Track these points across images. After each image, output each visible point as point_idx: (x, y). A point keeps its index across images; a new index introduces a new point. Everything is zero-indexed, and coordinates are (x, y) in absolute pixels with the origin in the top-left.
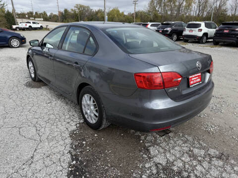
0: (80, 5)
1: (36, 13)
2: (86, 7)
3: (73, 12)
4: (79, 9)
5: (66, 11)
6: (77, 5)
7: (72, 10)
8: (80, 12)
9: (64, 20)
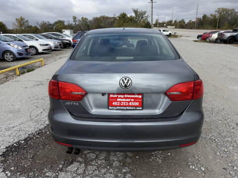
0: (223, 9)
1: (175, 21)
2: (229, 10)
3: (212, 18)
4: (220, 13)
5: (205, 16)
6: (219, 9)
7: (212, 15)
8: (220, 16)
9: (200, 26)
